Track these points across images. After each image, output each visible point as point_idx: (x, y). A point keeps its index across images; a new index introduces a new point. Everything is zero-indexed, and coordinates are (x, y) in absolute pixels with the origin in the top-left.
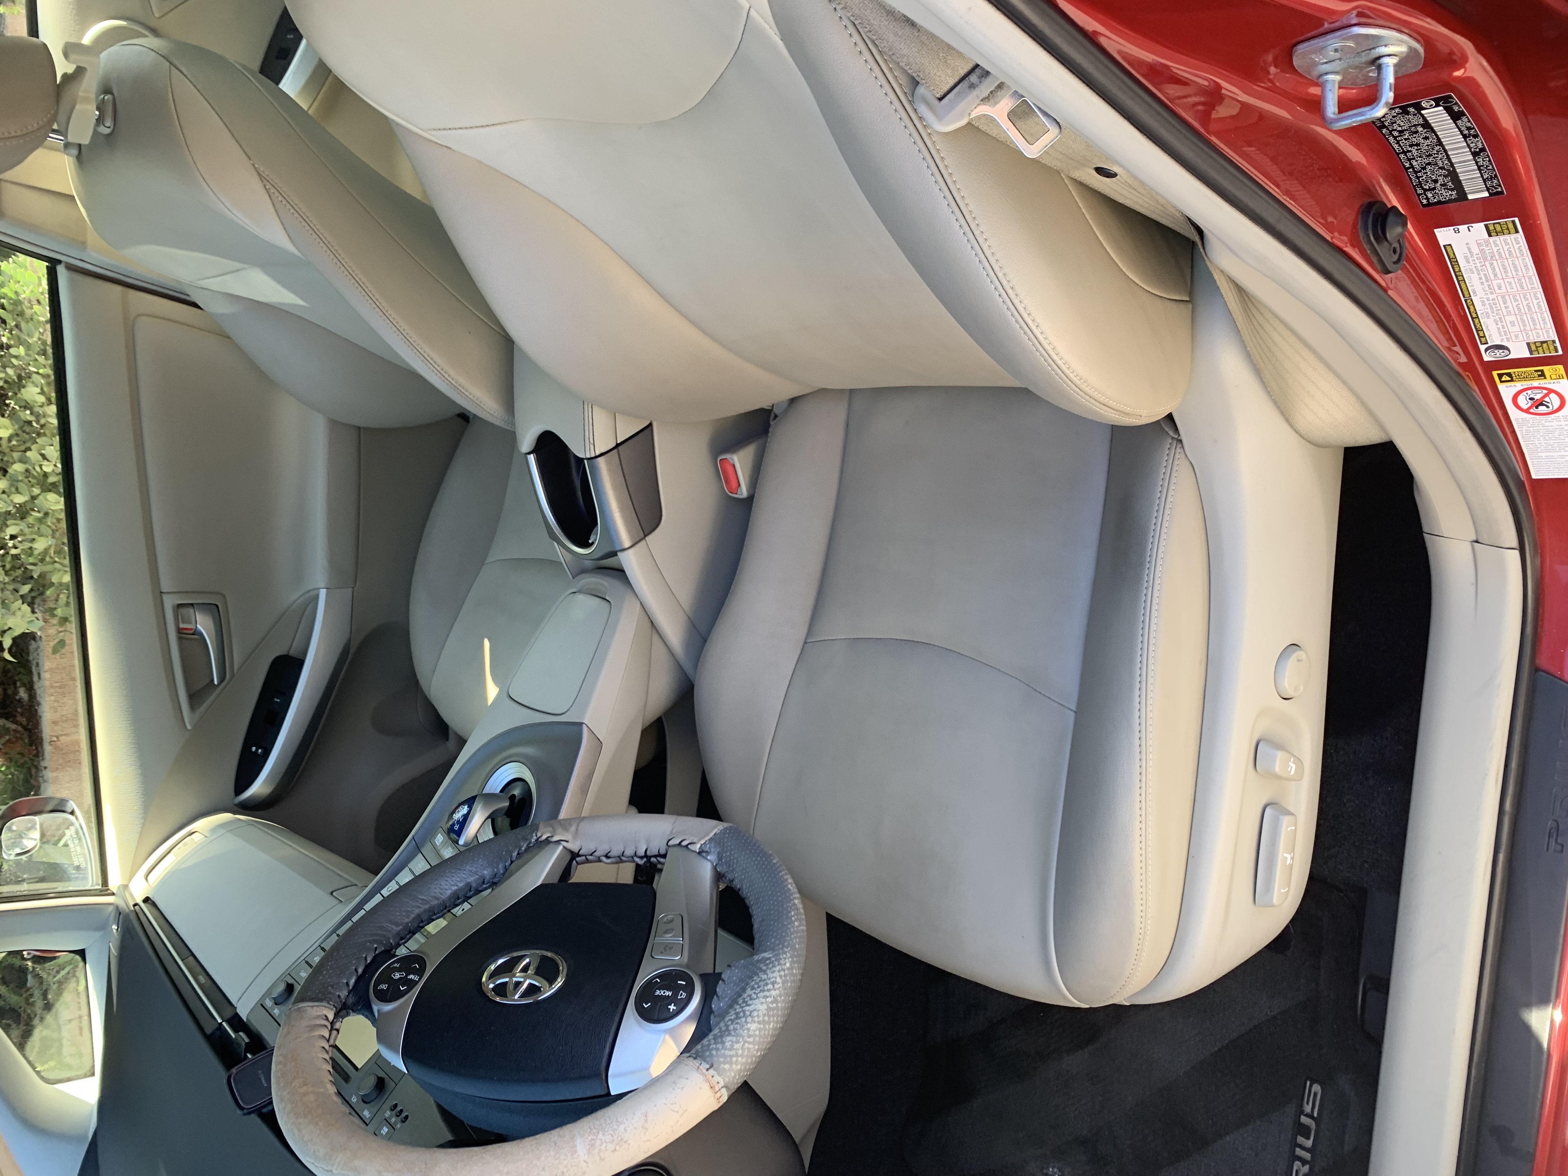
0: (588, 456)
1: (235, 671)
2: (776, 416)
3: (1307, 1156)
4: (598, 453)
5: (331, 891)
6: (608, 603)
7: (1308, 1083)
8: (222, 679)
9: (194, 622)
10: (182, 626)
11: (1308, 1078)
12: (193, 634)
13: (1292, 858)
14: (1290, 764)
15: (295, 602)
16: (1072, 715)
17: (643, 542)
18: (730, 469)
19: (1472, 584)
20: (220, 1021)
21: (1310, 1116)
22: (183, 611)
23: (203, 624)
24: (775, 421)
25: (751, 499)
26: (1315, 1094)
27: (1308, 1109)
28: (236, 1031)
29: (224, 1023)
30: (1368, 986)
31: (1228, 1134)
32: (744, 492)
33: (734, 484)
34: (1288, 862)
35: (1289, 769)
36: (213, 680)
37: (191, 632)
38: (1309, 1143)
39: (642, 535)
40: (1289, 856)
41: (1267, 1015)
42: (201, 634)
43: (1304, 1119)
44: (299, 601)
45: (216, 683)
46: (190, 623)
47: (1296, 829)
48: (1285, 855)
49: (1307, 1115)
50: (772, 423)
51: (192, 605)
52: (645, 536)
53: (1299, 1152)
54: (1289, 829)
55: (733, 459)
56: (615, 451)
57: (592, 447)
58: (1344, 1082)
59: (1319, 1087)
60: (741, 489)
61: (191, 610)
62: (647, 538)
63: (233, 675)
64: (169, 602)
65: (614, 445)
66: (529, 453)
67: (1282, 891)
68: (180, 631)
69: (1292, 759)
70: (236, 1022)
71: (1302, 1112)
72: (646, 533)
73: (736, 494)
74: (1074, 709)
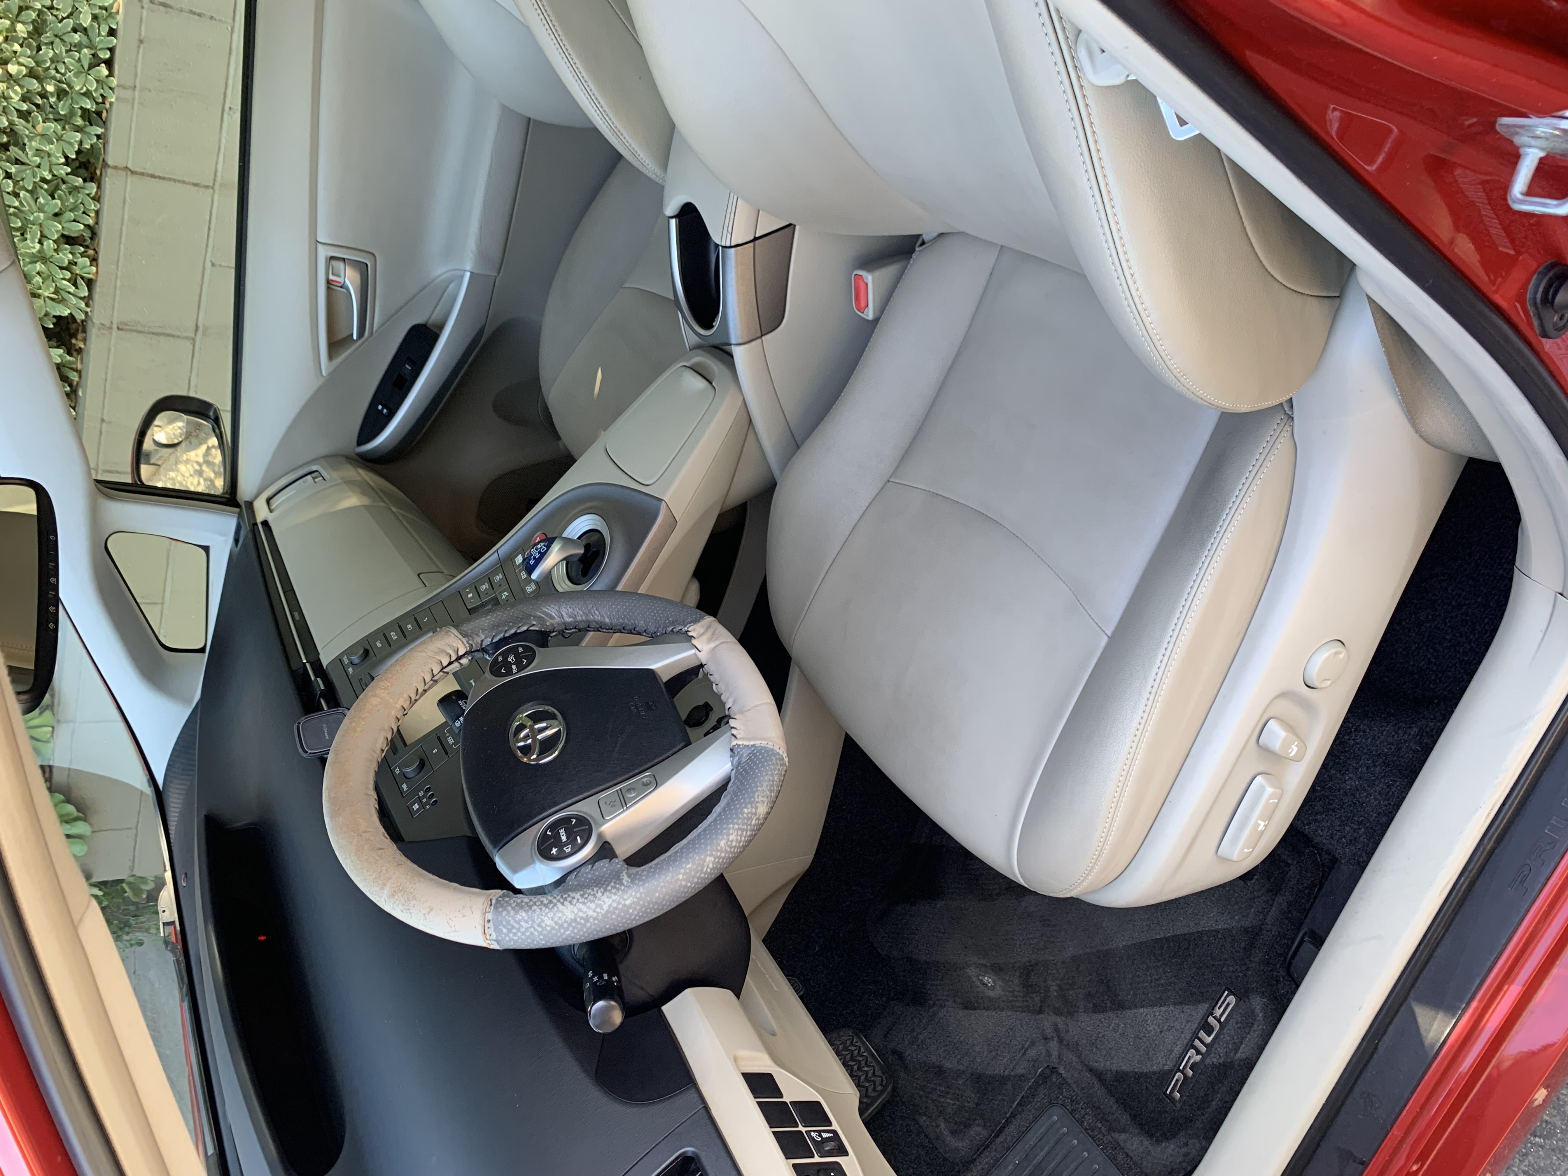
0: (723, 244)
1: (375, 329)
2: (923, 243)
3: (1203, 1049)
4: (733, 244)
5: (418, 573)
6: (713, 390)
7: (1226, 993)
8: (361, 334)
9: (343, 275)
10: (331, 277)
11: (1227, 989)
12: (341, 287)
13: (1266, 826)
14: (1293, 747)
15: (440, 275)
16: (1105, 640)
17: (759, 341)
18: (862, 285)
19: (1541, 631)
20: (305, 661)
21: (1219, 1021)
22: (335, 263)
23: (350, 278)
24: (921, 248)
25: (876, 320)
26: (1228, 1004)
27: (1218, 1012)
28: (316, 676)
29: (308, 665)
30: (1306, 939)
31: (1143, 1007)
32: (870, 314)
33: (863, 305)
34: (1260, 829)
35: (1290, 751)
36: (352, 335)
37: (339, 285)
38: (1209, 1040)
39: (759, 335)
40: (1262, 824)
41: (1212, 926)
42: (348, 290)
43: (1211, 1019)
44: (444, 276)
45: (355, 337)
46: (339, 276)
47: (1278, 803)
48: (1259, 822)
49: (1215, 1018)
50: (917, 249)
51: (344, 259)
52: (762, 335)
53: (1197, 1043)
54: (1271, 801)
55: (867, 278)
56: (751, 244)
57: (729, 236)
58: (1257, 1003)
59: (1234, 999)
60: (868, 311)
61: (342, 265)
62: (764, 338)
63: (371, 333)
64: (323, 253)
65: (752, 238)
66: (672, 217)
67: (1245, 850)
68: (329, 282)
69: (1296, 743)
70: (317, 665)
71: (1212, 1014)
72: (763, 333)
73: (863, 313)
74: (1109, 634)
